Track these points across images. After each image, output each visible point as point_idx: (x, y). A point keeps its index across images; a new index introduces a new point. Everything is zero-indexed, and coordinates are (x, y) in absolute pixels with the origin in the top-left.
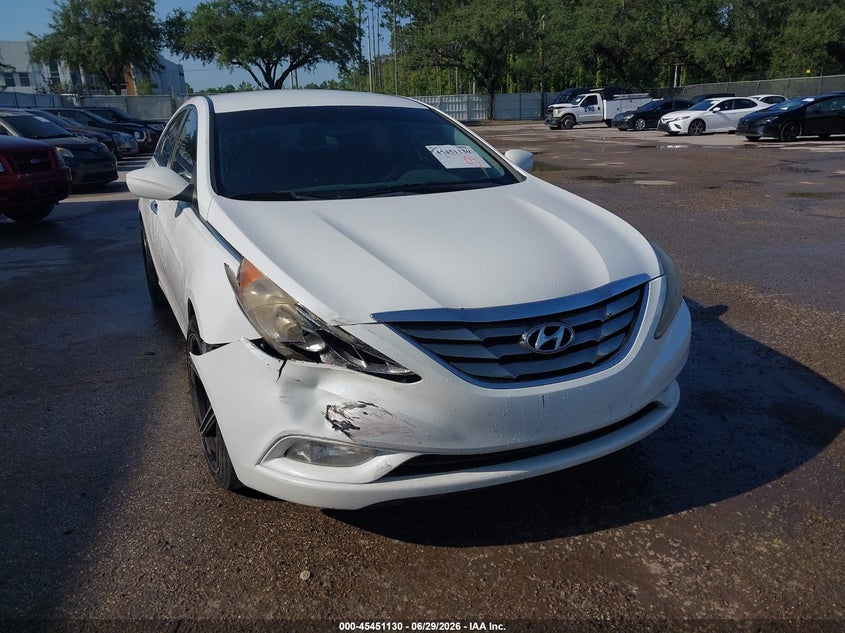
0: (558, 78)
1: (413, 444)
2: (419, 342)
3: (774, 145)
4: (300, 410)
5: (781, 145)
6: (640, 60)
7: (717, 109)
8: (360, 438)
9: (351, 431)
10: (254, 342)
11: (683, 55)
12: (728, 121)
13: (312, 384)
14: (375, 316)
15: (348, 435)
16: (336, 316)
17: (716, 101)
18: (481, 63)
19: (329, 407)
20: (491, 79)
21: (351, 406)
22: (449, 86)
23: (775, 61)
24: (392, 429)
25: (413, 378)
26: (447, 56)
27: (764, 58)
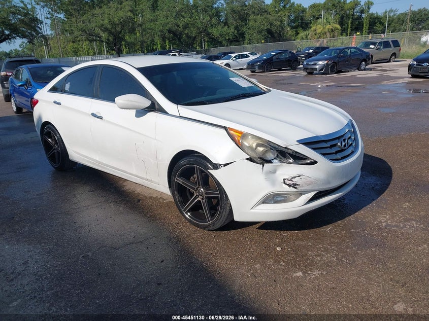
0: (148, 46)
1: (317, 188)
2: (314, 149)
3: (264, 74)
4: (273, 183)
5: (266, 73)
6: (188, 36)
7: (235, 59)
8: (300, 189)
9: (297, 186)
10: (247, 159)
11: (208, 34)
12: (240, 64)
13: (274, 172)
14: (298, 141)
15: (296, 188)
16: (285, 143)
17: (233, 55)
18: (111, 38)
19: (284, 179)
20: (118, 47)
21: (295, 177)
22: (91, 51)
23: (247, 36)
24: (311, 183)
25: (315, 162)
26: (92, 35)
27: (242, 35)
